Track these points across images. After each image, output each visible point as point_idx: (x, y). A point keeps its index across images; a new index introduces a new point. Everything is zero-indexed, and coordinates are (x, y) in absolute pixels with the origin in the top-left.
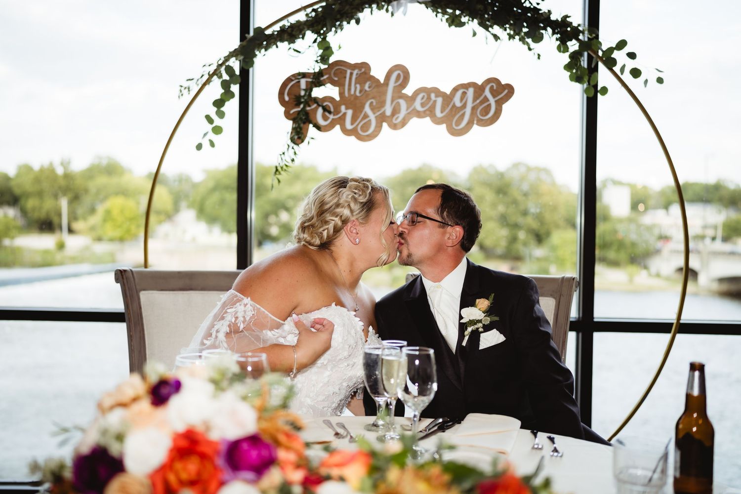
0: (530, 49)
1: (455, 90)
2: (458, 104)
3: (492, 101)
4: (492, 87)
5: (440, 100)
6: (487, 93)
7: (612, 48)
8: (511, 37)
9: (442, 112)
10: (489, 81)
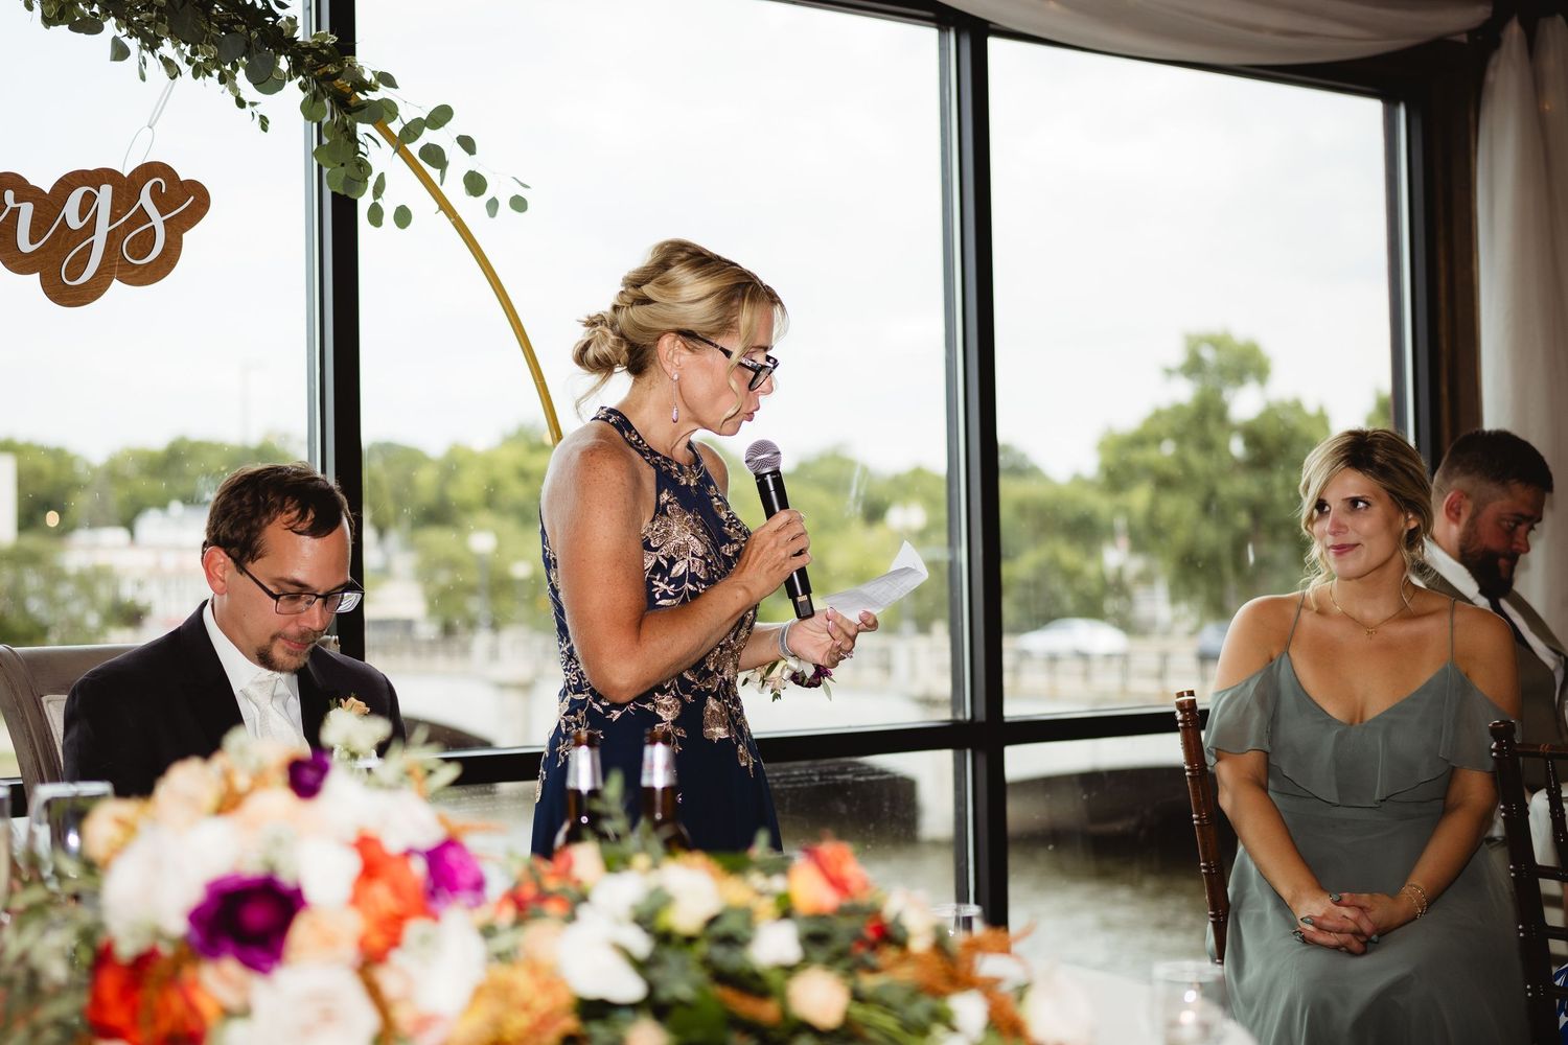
0: (241, 103)
1: (68, 183)
2: (75, 223)
3: (157, 221)
4: (157, 186)
5: (27, 210)
6: (145, 199)
7: (419, 119)
8: (198, 71)
9: (32, 242)
10: (150, 170)
